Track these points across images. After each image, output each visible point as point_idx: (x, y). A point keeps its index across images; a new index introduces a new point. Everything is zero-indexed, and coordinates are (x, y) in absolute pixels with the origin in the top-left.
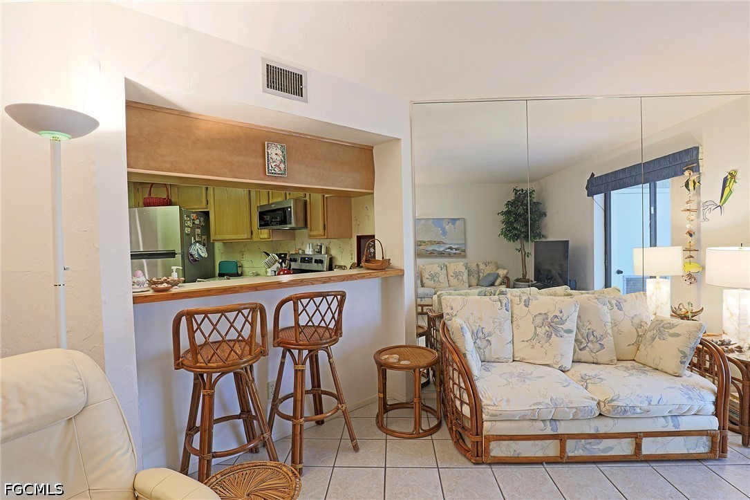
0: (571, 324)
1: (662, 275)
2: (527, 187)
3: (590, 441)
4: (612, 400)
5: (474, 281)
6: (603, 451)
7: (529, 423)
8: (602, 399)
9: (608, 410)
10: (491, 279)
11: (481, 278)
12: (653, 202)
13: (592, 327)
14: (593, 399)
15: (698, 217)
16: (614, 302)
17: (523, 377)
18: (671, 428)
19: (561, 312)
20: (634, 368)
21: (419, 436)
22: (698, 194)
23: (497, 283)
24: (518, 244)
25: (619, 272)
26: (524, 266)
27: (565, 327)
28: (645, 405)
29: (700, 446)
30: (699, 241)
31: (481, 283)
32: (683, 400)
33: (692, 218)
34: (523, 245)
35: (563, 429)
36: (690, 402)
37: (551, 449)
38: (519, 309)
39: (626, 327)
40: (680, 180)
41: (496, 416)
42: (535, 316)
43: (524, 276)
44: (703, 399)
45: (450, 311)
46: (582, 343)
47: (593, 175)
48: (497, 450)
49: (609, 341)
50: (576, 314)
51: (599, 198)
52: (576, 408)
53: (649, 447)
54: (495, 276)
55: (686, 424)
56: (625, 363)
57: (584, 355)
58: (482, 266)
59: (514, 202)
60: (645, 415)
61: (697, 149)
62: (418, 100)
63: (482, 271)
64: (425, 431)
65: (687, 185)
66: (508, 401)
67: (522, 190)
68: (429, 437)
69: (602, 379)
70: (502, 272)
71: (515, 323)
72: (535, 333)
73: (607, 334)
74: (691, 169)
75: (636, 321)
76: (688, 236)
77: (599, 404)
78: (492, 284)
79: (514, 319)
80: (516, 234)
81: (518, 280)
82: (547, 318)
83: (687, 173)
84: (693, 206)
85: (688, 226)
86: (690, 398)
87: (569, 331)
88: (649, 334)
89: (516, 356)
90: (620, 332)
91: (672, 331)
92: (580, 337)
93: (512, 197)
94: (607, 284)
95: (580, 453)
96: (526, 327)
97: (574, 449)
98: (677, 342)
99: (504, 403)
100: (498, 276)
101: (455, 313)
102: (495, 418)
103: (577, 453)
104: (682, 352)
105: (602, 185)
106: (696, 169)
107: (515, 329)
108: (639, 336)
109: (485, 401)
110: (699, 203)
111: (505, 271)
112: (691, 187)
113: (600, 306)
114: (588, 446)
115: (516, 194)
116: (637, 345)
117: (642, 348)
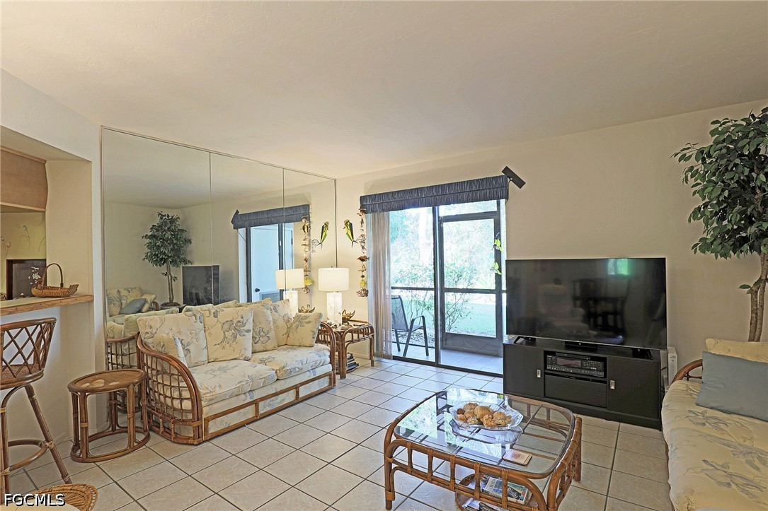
0: (249, 326)
1: (294, 288)
2: (172, 213)
3: (272, 399)
4: (284, 367)
5: (116, 310)
6: (281, 402)
7: (236, 398)
8: (278, 368)
9: (282, 374)
10: (138, 305)
11: (123, 306)
12: (281, 238)
13: (262, 326)
14: (273, 370)
15: (310, 249)
16: (272, 307)
17: (224, 370)
18: (313, 377)
19: (242, 318)
20: (288, 348)
21: (135, 449)
22: (309, 235)
23: (144, 309)
24: (164, 269)
25: (257, 290)
26: (171, 290)
27: (246, 328)
28: (300, 366)
29: (324, 383)
30: (310, 265)
31: (124, 311)
32: (317, 358)
33: (307, 250)
34: (168, 268)
35: (257, 395)
36: (320, 358)
37: (249, 413)
38: (210, 320)
39: (281, 323)
40: (300, 225)
41: (212, 400)
42: (223, 324)
43: (171, 300)
44: (325, 355)
45: (149, 330)
46: (256, 338)
47: (237, 212)
48: (213, 427)
49: (272, 334)
50: (252, 318)
51: (242, 231)
52: (264, 378)
53: (303, 392)
54: (143, 302)
55: (320, 371)
56: (282, 347)
57: (259, 347)
58: (124, 293)
59: (159, 226)
60: (301, 371)
61: (309, 205)
62: (108, 126)
63: (125, 298)
64: (139, 443)
65: (304, 229)
66: (220, 386)
67: (168, 216)
68: (144, 447)
69: (274, 358)
70: (149, 298)
71: (207, 332)
72: (224, 337)
73: (271, 329)
74: (306, 218)
75: (286, 318)
76: (305, 262)
77: (276, 372)
78: (140, 311)
79: (207, 329)
80: (163, 258)
81: (165, 304)
82: (233, 324)
83: (303, 221)
84: (307, 243)
85: (305, 255)
86: (320, 356)
87: (248, 331)
88: (294, 325)
89: (210, 357)
90: (277, 327)
91: (306, 320)
92: (255, 335)
93: (157, 221)
94: (249, 300)
95: (268, 409)
96: (217, 333)
97: (264, 408)
98: (309, 327)
99: (218, 388)
100: (146, 301)
101: (154, 331)
102: (212, 402)
103: (265, 410)
104: (313, 332)
105: (245, 221)
106: (308, 219)
107: (208, 337)
108: (288, 328)
109: (202, 391)
110: (309, 241)
111: (154, 296)
112: (306, 230)
113: (265, 310)
114: (271, 403)
115: (161, 218)
116: (288, 334)
117: (291, 334)
